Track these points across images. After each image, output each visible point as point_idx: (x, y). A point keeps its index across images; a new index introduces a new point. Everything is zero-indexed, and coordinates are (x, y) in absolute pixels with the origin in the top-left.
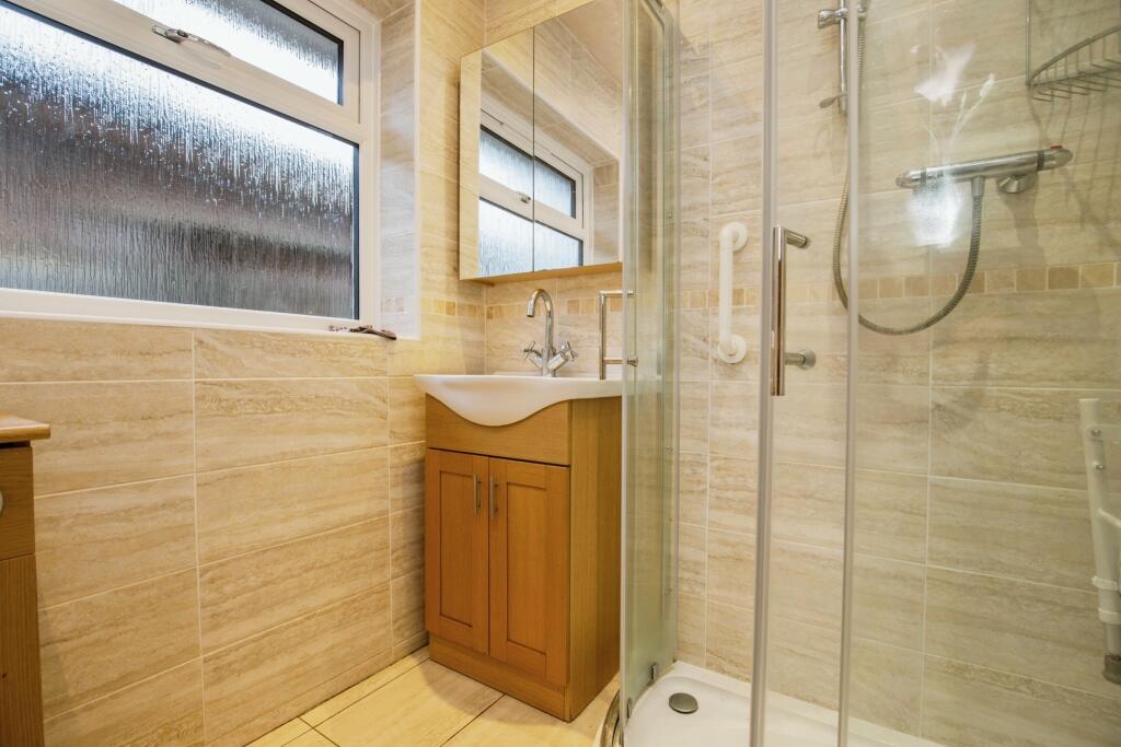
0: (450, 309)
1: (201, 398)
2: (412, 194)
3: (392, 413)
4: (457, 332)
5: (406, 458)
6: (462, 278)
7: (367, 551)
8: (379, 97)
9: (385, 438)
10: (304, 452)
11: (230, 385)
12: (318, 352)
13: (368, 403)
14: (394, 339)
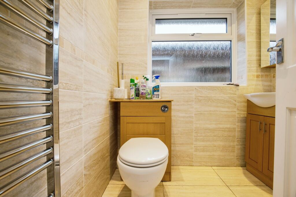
0: (258, 76)
1: (195, 99)
2: (245, 48)
3: (238, 104)
4: (260, 83)
5: (242, 116)
6: (261, 67)
7: (229, 136)
8: (236, 27)
9: (235, 110)
10: (215, 111)
11: (200, 96)
12: (219, 90)
13: (231, 101)
14: (239, 86)
